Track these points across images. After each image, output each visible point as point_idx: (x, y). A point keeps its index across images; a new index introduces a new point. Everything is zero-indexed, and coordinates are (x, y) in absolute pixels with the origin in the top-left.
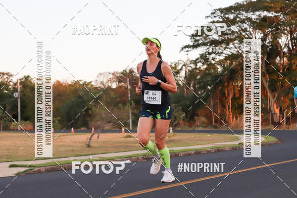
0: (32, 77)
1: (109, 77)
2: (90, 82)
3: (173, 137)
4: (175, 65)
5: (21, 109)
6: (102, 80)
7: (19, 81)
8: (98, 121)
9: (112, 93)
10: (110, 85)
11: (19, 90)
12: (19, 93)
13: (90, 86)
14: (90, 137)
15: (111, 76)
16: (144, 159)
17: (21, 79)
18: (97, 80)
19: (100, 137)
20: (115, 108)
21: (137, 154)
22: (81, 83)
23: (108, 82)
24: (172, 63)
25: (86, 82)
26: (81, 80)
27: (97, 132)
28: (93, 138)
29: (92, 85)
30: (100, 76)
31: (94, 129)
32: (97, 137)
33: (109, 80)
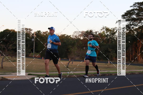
0: (41, 32)
1: (80, 34)
2: (70, 36)
3: (110, 66)
4: (113, 29)
5: (35, 47)
6: (76, 35)
7: (35, 33)
8: (73, 55)
9: (81, 42)
10: (80, 38)
11: (34, 38)
12: (34, 39)
13: (70, 37)
14: (68, 63)
15: (80, 33)
16: (95, 75)
17: (36, 32)
18: (73, 35)
19: (73, 63)
20: (82, 49)
21: (91, 73)
22: (65, 36)
23: (79, 36)
24: (111, 29)
25: (68, 35)
26: (65, 35)
27: (72, 61)
28: (69, 63)
29: (71, 37)
30: (75, 33)
31: (70, 59)
32: (72, 63)
33: (79, 35)
